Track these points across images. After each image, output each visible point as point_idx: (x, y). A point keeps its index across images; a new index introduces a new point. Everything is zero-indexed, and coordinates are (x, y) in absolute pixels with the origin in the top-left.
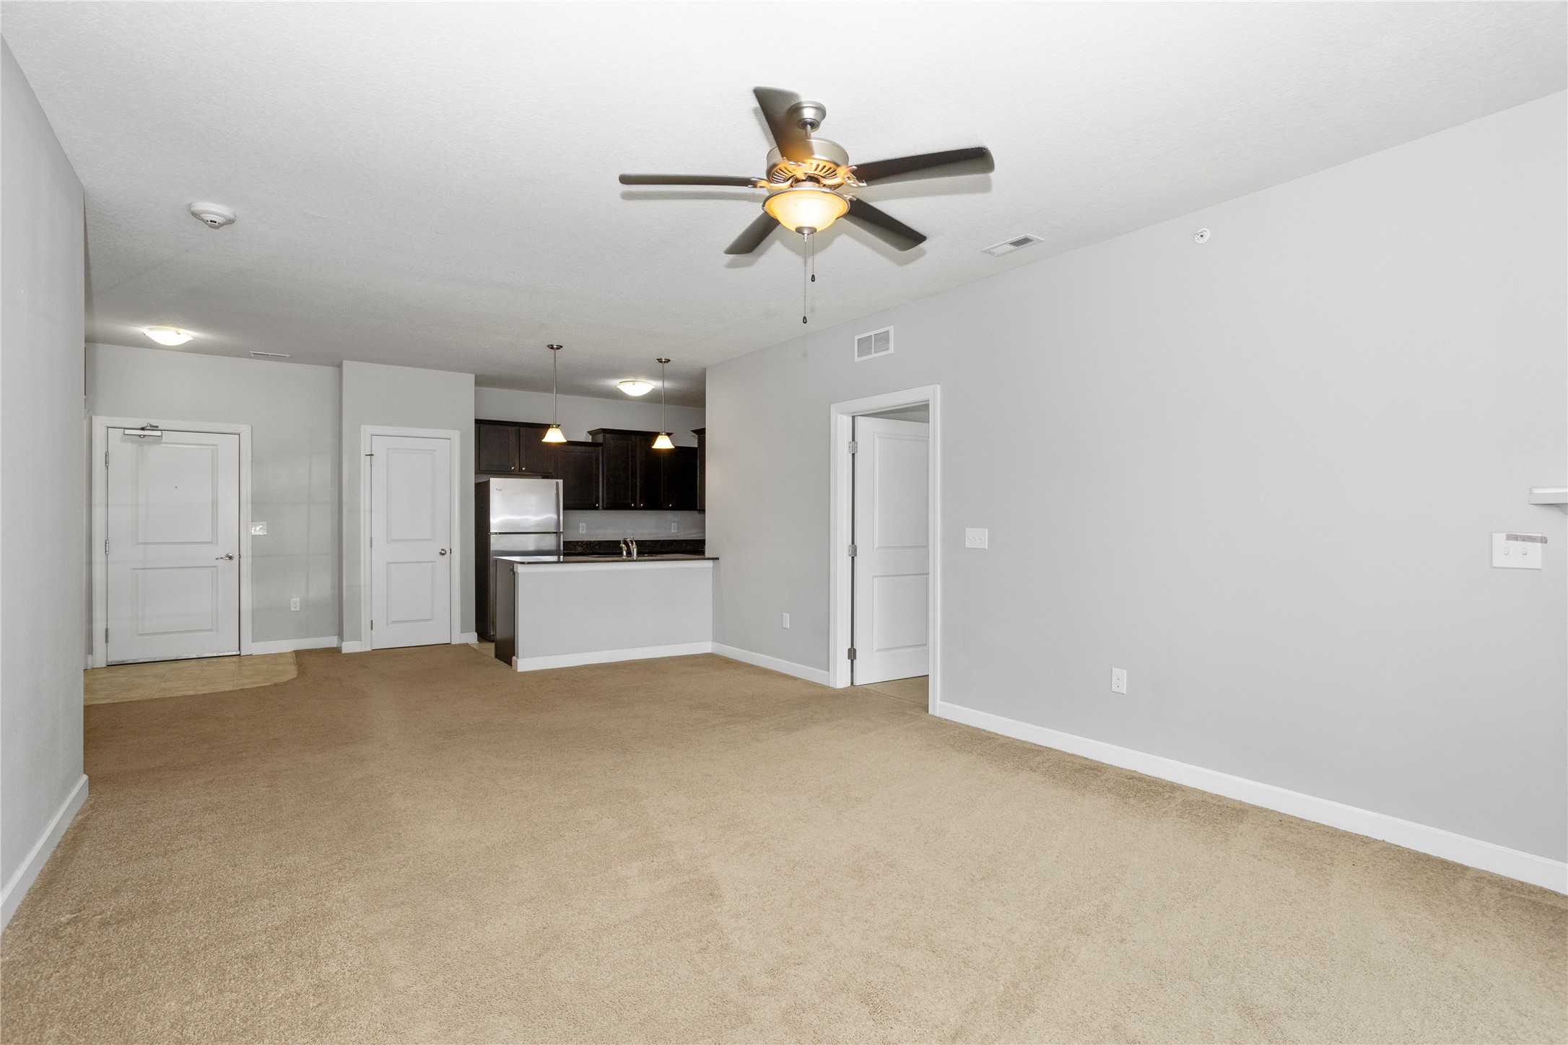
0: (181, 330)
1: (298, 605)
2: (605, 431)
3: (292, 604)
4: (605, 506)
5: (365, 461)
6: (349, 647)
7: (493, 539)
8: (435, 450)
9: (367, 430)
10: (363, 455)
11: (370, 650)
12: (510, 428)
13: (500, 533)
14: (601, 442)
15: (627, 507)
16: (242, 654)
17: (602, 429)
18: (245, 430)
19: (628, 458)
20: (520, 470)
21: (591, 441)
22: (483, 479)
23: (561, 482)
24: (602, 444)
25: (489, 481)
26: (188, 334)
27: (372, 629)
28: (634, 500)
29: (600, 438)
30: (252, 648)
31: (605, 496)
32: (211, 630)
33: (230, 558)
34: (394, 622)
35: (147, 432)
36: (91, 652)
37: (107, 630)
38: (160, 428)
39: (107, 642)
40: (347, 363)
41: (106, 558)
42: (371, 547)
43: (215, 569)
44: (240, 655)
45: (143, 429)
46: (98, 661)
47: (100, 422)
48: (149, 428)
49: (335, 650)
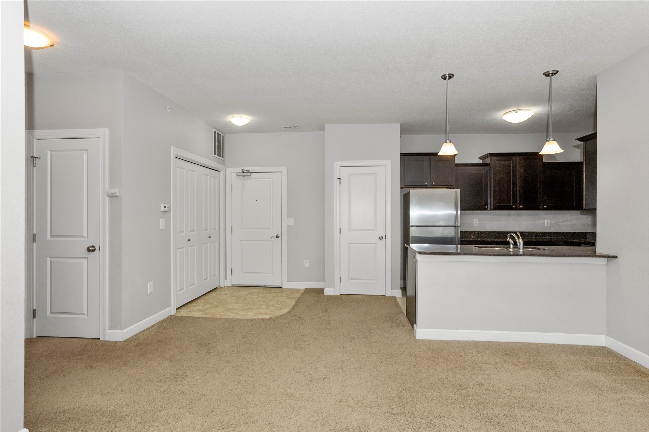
0: (243, 116)
1: (308, 263)
2: (491, 155)
3: (305, 263)
4: (492, 208)
5: (336, 182)
6: (328, 292)
7: (412, 229)
8: (376, 174)
9: (338, 164)
10: (335, 178)
11: (339, 294)
12: (424, 157)
13: (417, 226)
14: (489, 163)
15: (510, 208)
16: (283, 287)
17: (489, 153)
18: (284, 169)
19: (510, 173)
20: (431, 183)
21: (481, 163)
22: (406, 191)
23: (459, 191)
24: (490, 164)
25: (409, 192)
26: (248, 119)
27: (340, 282)
28: (515, 203)
29: (488, 161)
30: (288, 285)
31: (492, 200)
32: (270, 273)
33: (277, 237)
34: (352, 279)
35: (245, 174)
36: (226, 279)
37: (232, 269)
38: (250, 172)
39: (232, 275)
40: (327, 127)
41: (232, 235)
42: (340, 233)
43: (272, 242)
44: (282, 288)
45: (243, 172)
46: (228, 283)
47: (229, 170)
48: (246, 171)
49: (321, 291)
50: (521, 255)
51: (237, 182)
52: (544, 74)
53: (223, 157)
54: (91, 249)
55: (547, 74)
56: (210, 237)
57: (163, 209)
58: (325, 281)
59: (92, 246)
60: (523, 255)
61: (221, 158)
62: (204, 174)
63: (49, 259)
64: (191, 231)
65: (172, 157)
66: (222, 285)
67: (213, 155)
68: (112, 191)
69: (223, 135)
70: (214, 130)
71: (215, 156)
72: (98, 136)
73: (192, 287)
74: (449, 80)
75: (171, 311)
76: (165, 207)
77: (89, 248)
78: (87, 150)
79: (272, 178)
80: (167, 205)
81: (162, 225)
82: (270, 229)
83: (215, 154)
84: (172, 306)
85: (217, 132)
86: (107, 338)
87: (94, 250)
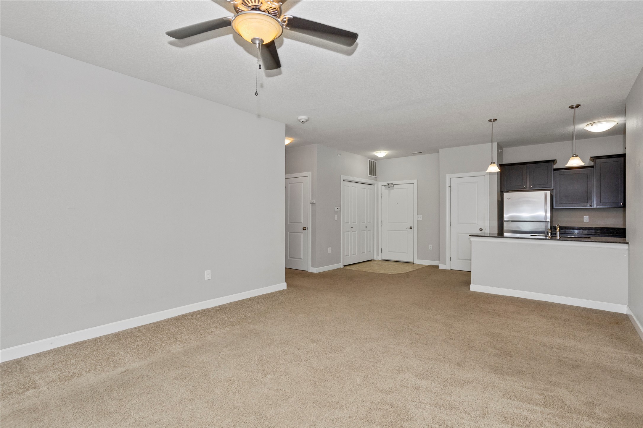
0: (383, 151)
1: (432, 247)
3: (430, 247)
5: (448, 189)
6: (442, 267)
7: (506, 223)
8: (476, 182)
9: (448, 177)
10: (447, 187)
11: (450, 269)
12: (523, 166)
13: (509, 221)
14: (593, 165)
17: (591, 157)
18: (415, 181)
20: (529, 187)
23: (549, 192)
25: (504, 195)
26: (386, 152)
27: (450, 261)
30: (418, 262)
32: (406, 253)
33: (411, 228)
34: (460, 259)
35: (389, 186)
36: (378, 255)
37: (382, 249)
38: (393, 184)
39: (382, 252)
40: (441, 150)
41: (382, 227)
42: (450, 226)
43: (407, 232)
44: (414, 263)
45: (389, 185)
46: (379, 258)
47: (380, 184)
48: (391, 184)
49: (437, 267)
50: (558, 240)
51: (385, 191)
52: (569, 107)
53: (376, 176)
54: (304, 229)
55: (572, 107)
56: (366, 227)
57: (336, 210)
58: (439, 261)
59: (305, 228)
60: (559, 240)
61: (375, 176)
62: (362, 188)
63: (289, 233)
64: (353, 223)
65: (342, 181)
66: (375, 259)
67: (369, 175)
68: (313, 201)
69: (376, 161)
70: (368, 160)
71: (370, 176)
72: (307, 176)
73: (354, 255)
74: (494, 123)
75: (341, 265)
76: (337, 209)
77: (303, 228)
78: (303, 182)
79: (407, 188)
80: (338, 208)
81: (336, 219)
82: (406, 222)
83: (370, 175)
84: (341, 263)
85: (371, 160)
86: (310, 271)
87: (305, 229)
